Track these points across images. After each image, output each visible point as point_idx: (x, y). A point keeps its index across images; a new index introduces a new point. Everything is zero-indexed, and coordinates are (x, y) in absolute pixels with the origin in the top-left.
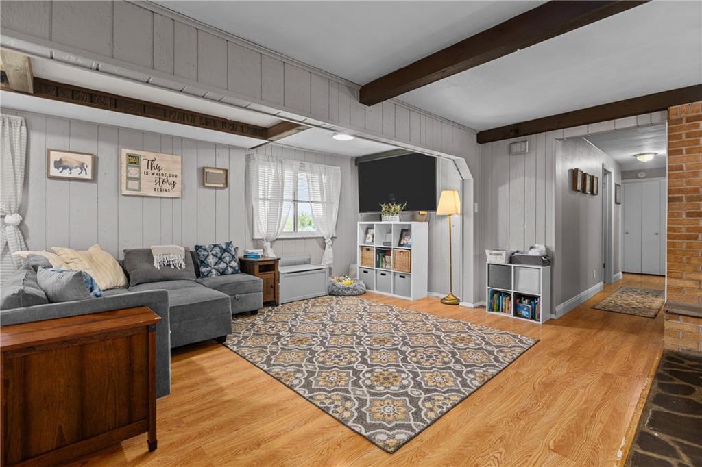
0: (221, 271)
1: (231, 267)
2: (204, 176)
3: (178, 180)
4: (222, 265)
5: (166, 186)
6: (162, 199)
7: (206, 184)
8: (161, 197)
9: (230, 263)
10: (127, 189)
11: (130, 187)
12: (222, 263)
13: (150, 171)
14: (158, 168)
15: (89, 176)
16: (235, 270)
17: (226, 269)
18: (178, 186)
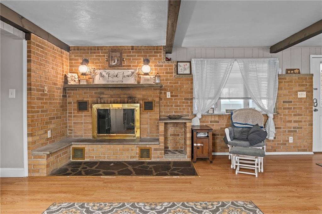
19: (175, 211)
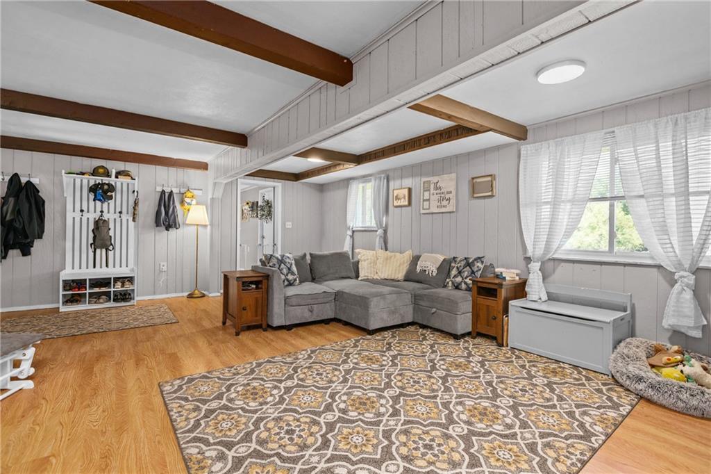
0: (456, 285)
1: (466, 283)
2: (474, 188)
3: (452, 196)
4: (459, 279)
5: (445, 203)
6: (434, 215)
7: (475, 195)
8: (442, 213)
9: (466, 278)
10: (423, 209)
11: (425, 207)
12: (459, 277)
13: (435, 192)
14: (440, 188)
15: (406, 203)
16: (468, 287)
17: (460, 284)
18: (453, 201)
19: (216, 421)
